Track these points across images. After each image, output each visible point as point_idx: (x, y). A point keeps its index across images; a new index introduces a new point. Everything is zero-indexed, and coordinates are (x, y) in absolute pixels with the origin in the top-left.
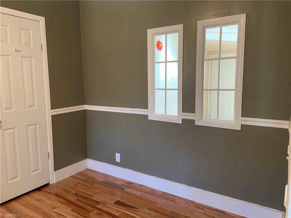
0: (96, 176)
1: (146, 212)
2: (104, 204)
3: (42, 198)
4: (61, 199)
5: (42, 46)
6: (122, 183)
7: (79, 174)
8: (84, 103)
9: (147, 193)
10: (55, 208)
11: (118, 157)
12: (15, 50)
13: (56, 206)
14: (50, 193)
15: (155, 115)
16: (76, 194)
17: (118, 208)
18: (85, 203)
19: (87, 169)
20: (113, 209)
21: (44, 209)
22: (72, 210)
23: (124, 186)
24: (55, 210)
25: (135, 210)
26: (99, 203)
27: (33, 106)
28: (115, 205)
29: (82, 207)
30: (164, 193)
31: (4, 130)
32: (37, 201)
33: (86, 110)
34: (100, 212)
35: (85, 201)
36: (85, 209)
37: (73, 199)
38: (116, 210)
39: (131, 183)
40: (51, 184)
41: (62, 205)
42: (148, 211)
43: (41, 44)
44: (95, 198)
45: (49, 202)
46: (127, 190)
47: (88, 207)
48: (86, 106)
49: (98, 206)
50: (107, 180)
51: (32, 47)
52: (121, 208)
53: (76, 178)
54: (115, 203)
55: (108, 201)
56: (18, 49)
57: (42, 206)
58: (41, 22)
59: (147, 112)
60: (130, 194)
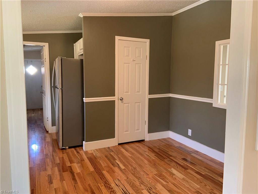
0: (173, 142)
1: (202, 169)
2: (175, 157)
3: (140, 146)
4: (150, 149)
5: (147, 57)
6: (191, 150)
7: (163, 139)
8: (169, 92)
9: (208, 160)
10: (146, 152)
11: (190, 132)
12: (132, 60)
13: (146, 151)
14: (145, 145)
15: (218, 103)
16: (159, 149)
17: (182, 161)
18: (163, 154)
19: (169, 138)
20: (180, 161)
21: (140, 151)
22: (155, 155)
23: (192, 152)
24: (145, 153)
25: (195, 165)
26: (172, 156)
27: (139, 92)
28: (182, 160)
29: (161, 156)
30: (221, 162)
31: (124, 103)
32: (137, 147)
33: (170, 97)
34: (171, 160)
35: (163, 153)
36: (162, 157)
37: (157, 150)
38: (181, 162)
39: (198, 152)
40: (145, 140)
41: (150, 152)
42: (203, 168)
43: (147, 56)
44: (170, 153)
45: (143, 149)
46: (193, 154)
47: (164, 156)
48: (170, 94)
49: (171, 157)
50: (181, 146)
51: (141, 58)
52: (185, 162)
53: (161, 141)
54: (182, 159)
55: (177, 157)
56: (134, 60)
57: (139, 149)
58: (147, 42)
59: (212, 101)
60: (194, 157)
